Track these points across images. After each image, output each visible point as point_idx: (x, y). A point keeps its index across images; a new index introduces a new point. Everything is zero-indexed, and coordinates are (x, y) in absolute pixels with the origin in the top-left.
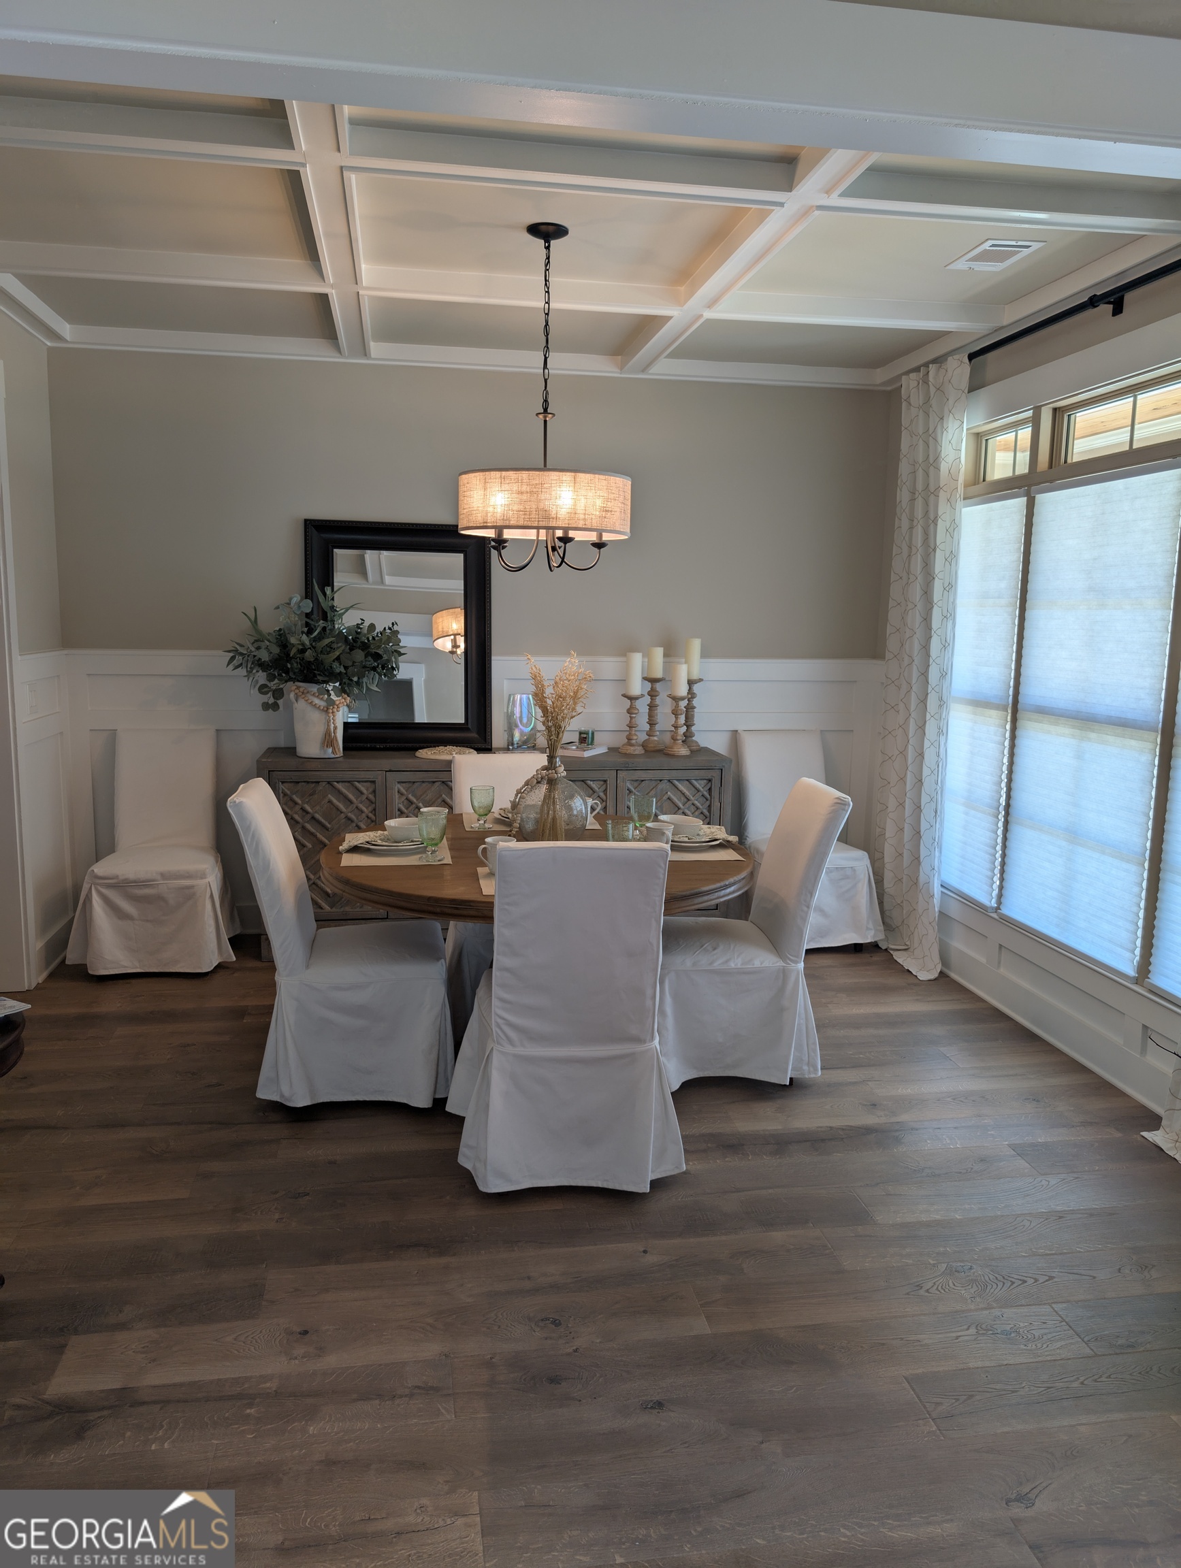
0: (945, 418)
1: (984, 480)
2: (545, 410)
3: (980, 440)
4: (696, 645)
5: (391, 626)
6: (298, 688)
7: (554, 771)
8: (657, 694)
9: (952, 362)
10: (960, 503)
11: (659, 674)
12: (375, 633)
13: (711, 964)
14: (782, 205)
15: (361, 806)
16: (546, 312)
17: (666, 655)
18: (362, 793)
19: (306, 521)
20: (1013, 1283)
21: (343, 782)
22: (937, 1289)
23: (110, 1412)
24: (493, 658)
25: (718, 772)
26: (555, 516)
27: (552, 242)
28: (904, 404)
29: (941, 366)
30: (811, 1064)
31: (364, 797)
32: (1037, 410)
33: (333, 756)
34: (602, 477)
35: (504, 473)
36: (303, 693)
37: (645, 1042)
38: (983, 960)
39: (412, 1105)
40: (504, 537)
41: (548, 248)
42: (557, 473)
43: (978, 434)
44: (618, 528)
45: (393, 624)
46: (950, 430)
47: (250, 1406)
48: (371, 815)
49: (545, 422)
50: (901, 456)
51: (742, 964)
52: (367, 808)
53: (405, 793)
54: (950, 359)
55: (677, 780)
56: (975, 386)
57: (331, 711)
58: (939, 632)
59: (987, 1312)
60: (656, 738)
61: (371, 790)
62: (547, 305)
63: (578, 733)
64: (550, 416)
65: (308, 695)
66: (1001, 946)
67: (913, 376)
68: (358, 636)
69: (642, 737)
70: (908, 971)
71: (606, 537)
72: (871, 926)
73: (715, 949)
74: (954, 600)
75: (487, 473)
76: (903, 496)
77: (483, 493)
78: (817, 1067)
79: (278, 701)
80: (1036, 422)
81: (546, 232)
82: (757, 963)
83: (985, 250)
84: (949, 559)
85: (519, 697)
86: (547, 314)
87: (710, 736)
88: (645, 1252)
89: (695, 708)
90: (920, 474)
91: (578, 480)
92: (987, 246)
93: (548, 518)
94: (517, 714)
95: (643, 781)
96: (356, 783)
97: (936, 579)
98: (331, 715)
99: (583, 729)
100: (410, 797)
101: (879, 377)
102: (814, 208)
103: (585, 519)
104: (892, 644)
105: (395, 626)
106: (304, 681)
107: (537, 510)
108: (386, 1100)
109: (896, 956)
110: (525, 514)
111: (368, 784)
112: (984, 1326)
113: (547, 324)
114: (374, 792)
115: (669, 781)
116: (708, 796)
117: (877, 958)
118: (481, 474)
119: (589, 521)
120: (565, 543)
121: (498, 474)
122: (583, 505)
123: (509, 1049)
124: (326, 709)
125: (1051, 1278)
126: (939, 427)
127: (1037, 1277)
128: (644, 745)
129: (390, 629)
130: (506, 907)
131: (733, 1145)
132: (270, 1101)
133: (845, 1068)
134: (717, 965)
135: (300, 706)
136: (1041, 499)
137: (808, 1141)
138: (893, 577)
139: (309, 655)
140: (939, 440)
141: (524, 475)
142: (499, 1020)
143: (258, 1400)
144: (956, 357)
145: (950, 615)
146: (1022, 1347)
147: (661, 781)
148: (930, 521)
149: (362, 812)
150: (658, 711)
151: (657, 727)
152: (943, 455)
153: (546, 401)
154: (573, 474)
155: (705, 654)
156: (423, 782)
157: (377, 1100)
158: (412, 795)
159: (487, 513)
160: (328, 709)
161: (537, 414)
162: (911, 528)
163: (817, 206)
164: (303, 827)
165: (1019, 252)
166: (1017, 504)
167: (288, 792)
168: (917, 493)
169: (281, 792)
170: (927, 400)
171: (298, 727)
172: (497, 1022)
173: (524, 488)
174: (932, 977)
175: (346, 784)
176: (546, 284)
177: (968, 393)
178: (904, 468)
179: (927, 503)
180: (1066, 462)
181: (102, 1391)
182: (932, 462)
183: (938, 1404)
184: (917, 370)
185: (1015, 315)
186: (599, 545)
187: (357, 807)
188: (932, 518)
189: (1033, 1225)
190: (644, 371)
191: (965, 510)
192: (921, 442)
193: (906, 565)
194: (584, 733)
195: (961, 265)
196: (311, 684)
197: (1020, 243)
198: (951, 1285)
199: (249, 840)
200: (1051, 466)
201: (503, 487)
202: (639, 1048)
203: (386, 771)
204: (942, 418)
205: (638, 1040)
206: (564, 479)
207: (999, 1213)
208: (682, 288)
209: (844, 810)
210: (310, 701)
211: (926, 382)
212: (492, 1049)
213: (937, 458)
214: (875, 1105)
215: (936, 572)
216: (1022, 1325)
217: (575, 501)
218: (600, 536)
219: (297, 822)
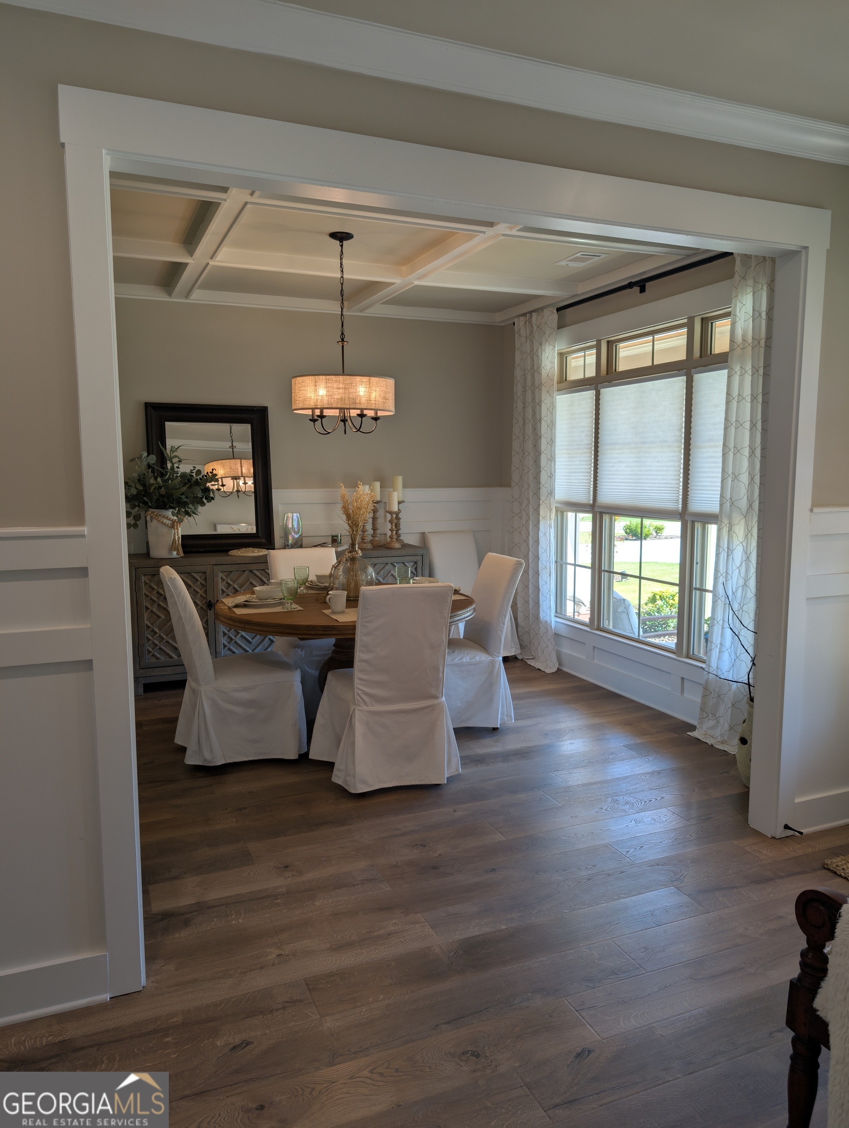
0: (543, 344)
1: (566, 380)
2: (343, 340)
3: (563, 357)
4: (399, 480)
5: (211, 471)
6: (153, 512)
7: (355, 553)
8: (377, 511)
9: (546, 312)
10: (556, 393)
11: (378, 499)
12: (201, 476)
13: (453, 660)
14: (484, 233)
15: (197, 589)
16: (342, 282)
17: (381, 487)
18: (197, 580)
19: (146, 404)
20: (646, 802)
21: (184, 573)
22: (610, 808)
23: (197, 913)
24: (273, 490)
25: (421, 557)
26: (359, 402)
27: (344, 242)
28: (517, 335)
29: (539, 314)
30: (509, 716)
31: (199, 583)
32: (599, 342)
33: (178, 556)
34: (383, 379)
35: (328, 377)
36: (156, 516)
37: (439, 698)
38: (584, 657)
39: (286, 758)
40: (324, 414)
41: (342, 246)
42: (360, 377)
43: (561, 353)
44: (389, 409)
45: (213, 470)
46: (547, 351)
47: (277, 899)
48: (203, 594)
49: (343, 346)
50: (516, 366)
51: (470, 660)
52: (201, 590)
53: (226, 578)
54: (545, 310)
55: (396, 563)
56: (561, 326)
57: (176, 527)
58: (545, 469)
59: (638, 814)
60: (377, 539)
61: (203, 578)
62: (342, 278)
63: (331, 537)
64: (345, 343)
65: (160, 517)
66: (594, 647)
67: (522, 318)
68: (191, 477)
69: (370, 538)
70: (539, 669)
71: (380, 414)
72: (513, 646)
73: (454, 652)
74: (555, 449)
75: (317, 377)
76: (518, 389)
77: (314, 388)
78: (512, 717)
79: (137, 522)
80: (598, 347)
81: (341, 237)
82: (478, 658)
83: (578, 257)
84: (550, 426)
85: (290, 515)
86: (342, 284)
87: (409, 537)
88: (455, 811)
89: (400, 519)
90: (529, 377)
91: (371, 381)
92: (578, 255)
93: (355, 403)
94: (290, 526)
95: (376, 564)
96: (193, 573)
97: (542, 438)
98: (176, 529)
99: (333, 534)
100: (229, 581)
101: (498, 318)
102: (501, 235)
103: (375, 404)
104: (515, 477)
105: (214, 470)
106: (156, 508)
107: (349, 398)
108: (267, 758)
109: (529, 662)
110: (341, 401)
111: (201, 574)
112: (638, 820)
113: (342, 289)
114: (205, 579)
115: (392, 564)
116: (415, 572)
117: (518, 664)
118: (313, 377)
119: (377, 404)
120: (362, 418)
121: (324, 377)
122: (374, 396)
123: (365, 708)
124: (172, 526)
125: (663, 798)
126: (539, 350)
127: (656, 798)
128: (371, 542)
129: (211, 473)
130: (366, 624)
131: (479, 760)
132: (195, 765)
133: (523, 719)
134: (456, 661)
135: (153, 525)
136: (604, 391)
137: (519, 754)
138: (514, 437)
139: (163, 491)
140: (540, 356)
141: (340, 378)
142: (360, 692)
143: (279, 897)
144: (549, 309)
145: (552, 459)
146: (659, 825)
147: (387, 564)
148: (536, 404)
149: (197, 592)
150: (378, 522)
151: (378, 532)
152: (543, 365)
153: (342, 334)
154: (368, 378)
155: (405, 486)
156: (237, 571)
157: (262, 758)
158: (230, 580)
159: (317, 400)
160: (173, 526)
161: (338, 342)
162: (524, 408)
163: (502, 234)
164: (159, 605)
165: (592, 258)
166: (590, 394)
167: (148, 582)
168: (527, 388)
169: (143, 581)
170: (532, 332)
171: (152, 539)
172: (358, 693)
173: (341, 386)
174: (554, 671)
175: (187, 575)
176: (341, 266)
177: (558, 329)
178: (518, 373)
179: (533, 393)
180: (615, 371)
181: (186, 905)
182: (535, 368)
183: (628, 852)
184: (524, 315)
185: (585, 289)
186: (376, 419)
187: (194, 590)
188: (537, 402)
189: (647, 777)
190: (361, 311)
191: (557, 397)
192: (529, 357)
193: (522, 430)
194: (335, 537)
195: (563, 263)
196: (161, 510)
197: (596, 254)
198: (616, 806)
199: (180, 601)
200: (607, 374)
201: (327, 385)
202: (435, 702)
203: (213, 565)
204: (541, 344)
205: (436, 697)
206: (364, 380)
207: (629, 775)
208: (404, 268)
209: (521, 567)
210: (162, 521)
211: (531, 323)
212: (355, 709)
213: (539, 367)
214: (547, 735)
215: (542, 434)
216: (656, 817)
217: (370, 393)
218: (376, 413)
219: (154, 601)
